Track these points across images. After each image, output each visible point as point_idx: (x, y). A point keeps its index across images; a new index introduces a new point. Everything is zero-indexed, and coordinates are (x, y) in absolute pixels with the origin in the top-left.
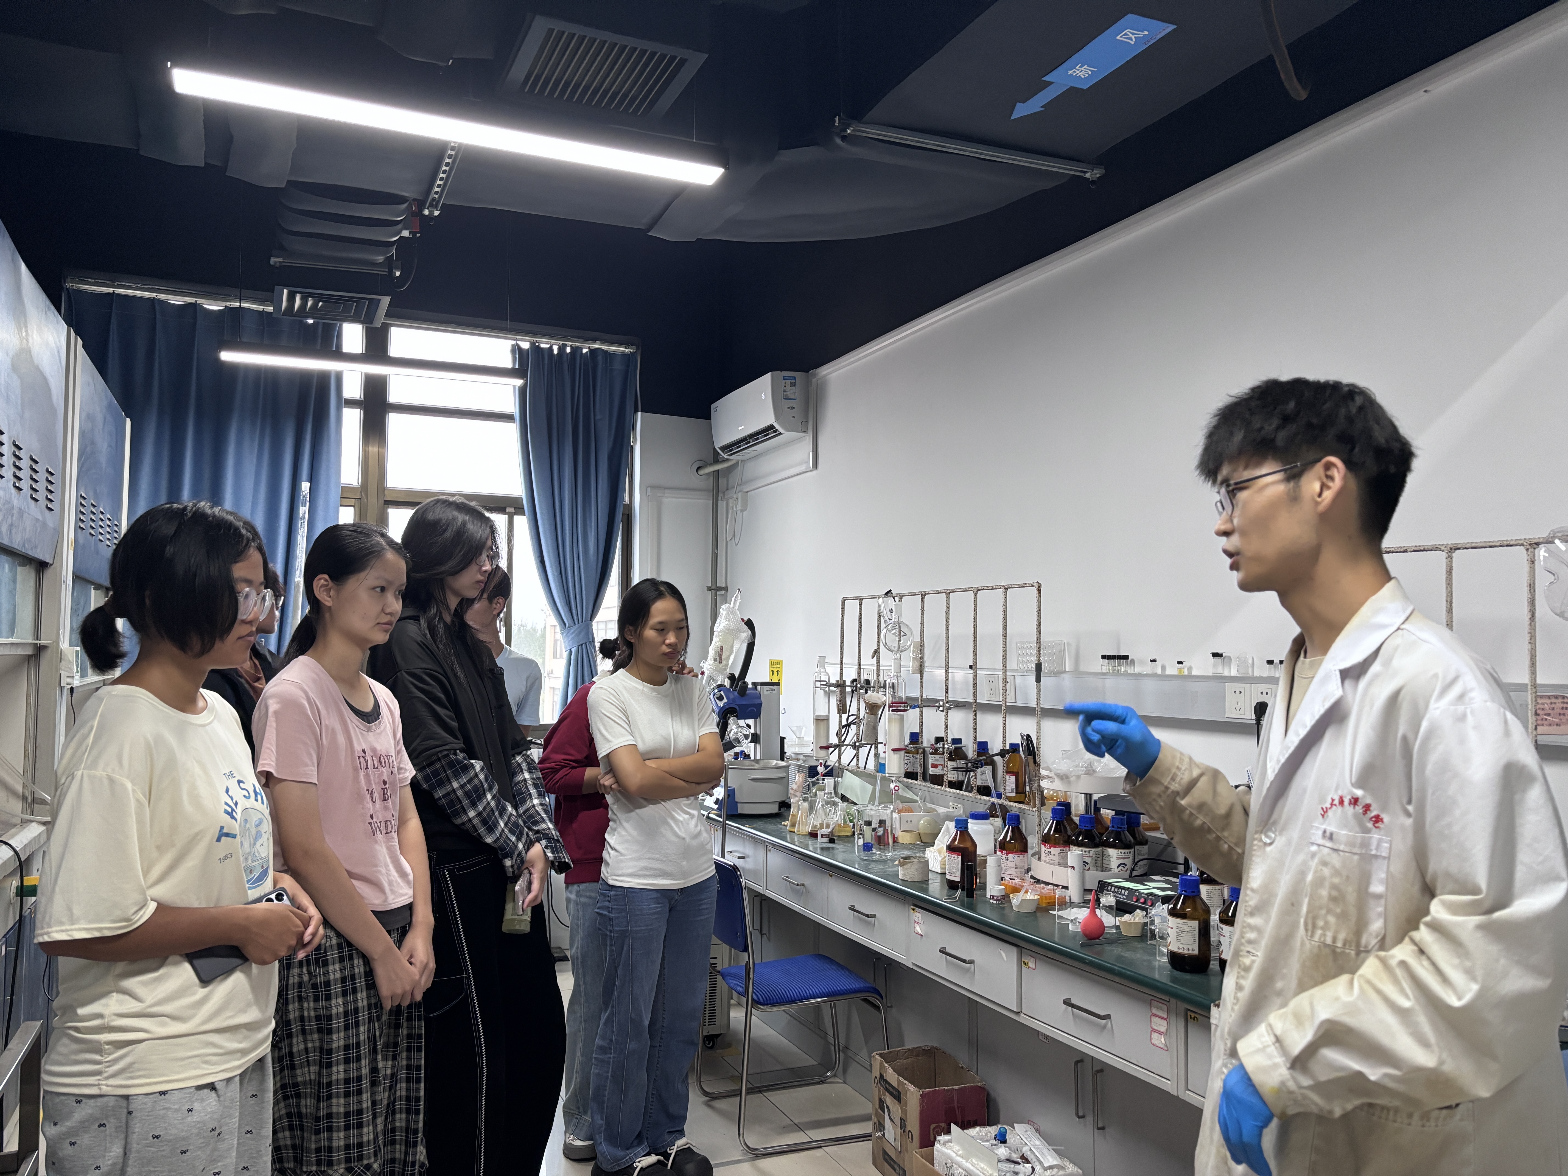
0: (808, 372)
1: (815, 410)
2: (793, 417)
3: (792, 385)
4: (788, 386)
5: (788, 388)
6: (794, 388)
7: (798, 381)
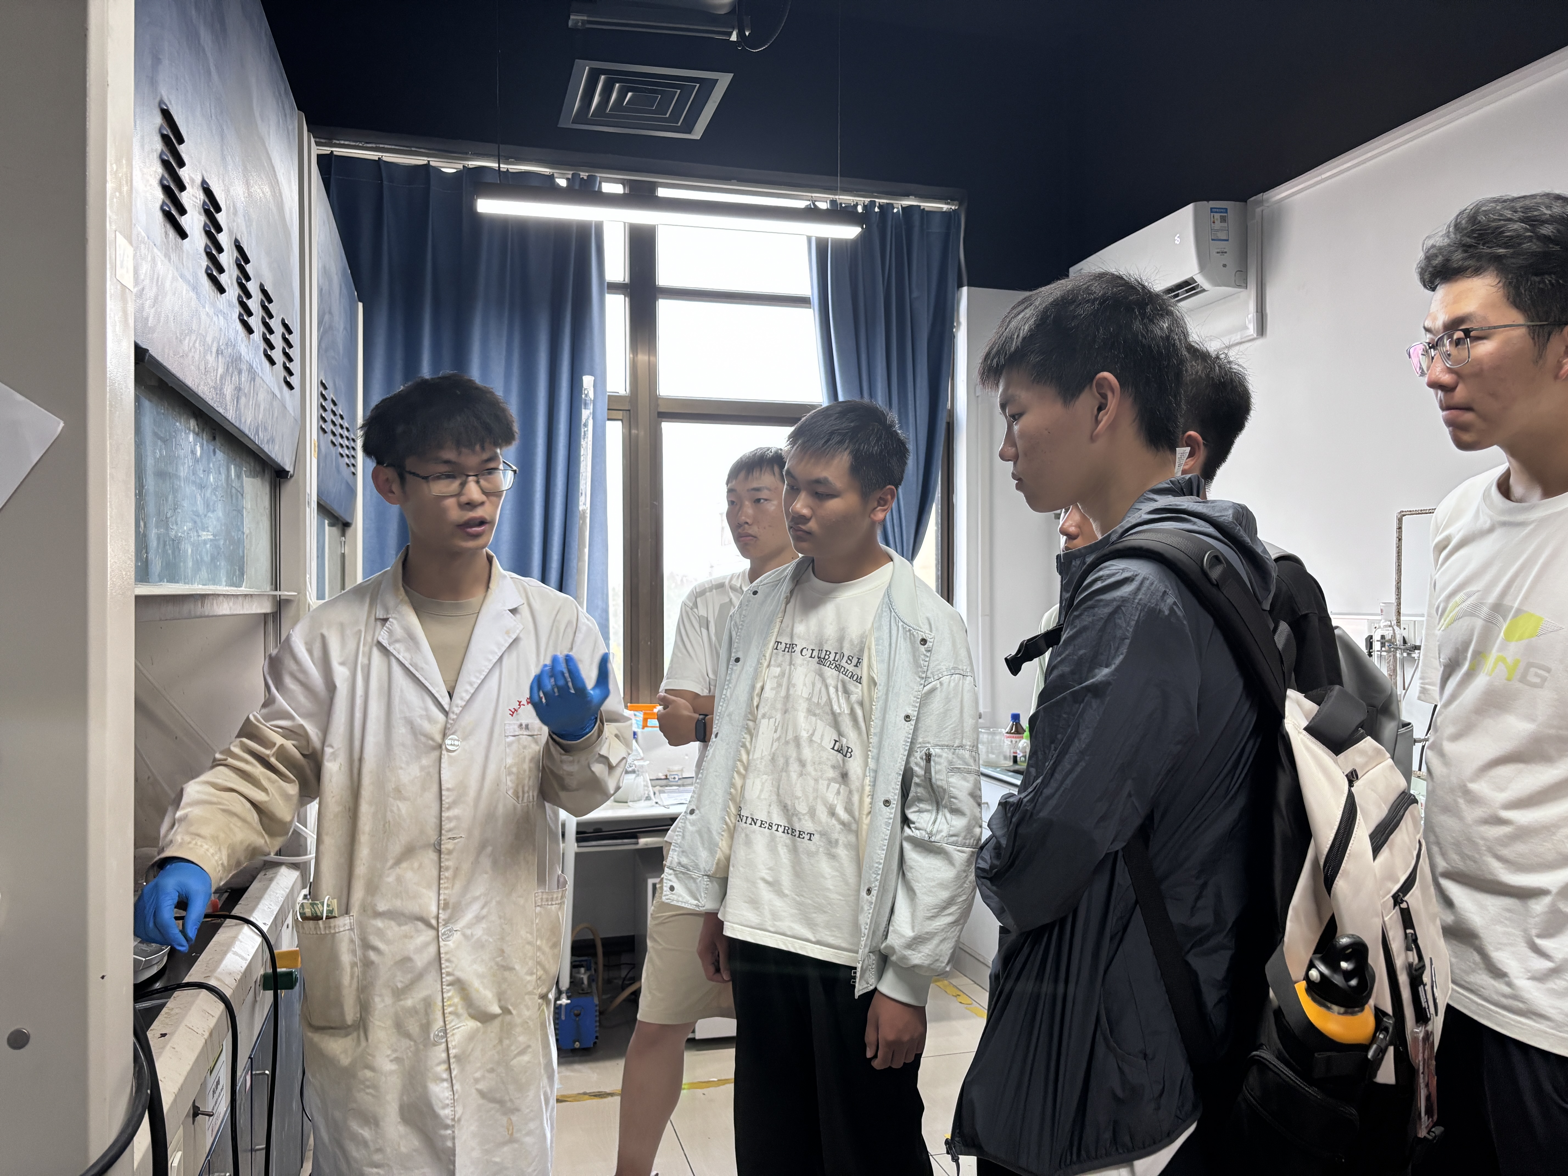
0: (1245, 200)
1: (1260, 253)
2: (1225, 266)
3: (1223, 219)
4: (1218, 222)
5: (1218, 225)
6: (1226, 225)
7: (1230, 215)
